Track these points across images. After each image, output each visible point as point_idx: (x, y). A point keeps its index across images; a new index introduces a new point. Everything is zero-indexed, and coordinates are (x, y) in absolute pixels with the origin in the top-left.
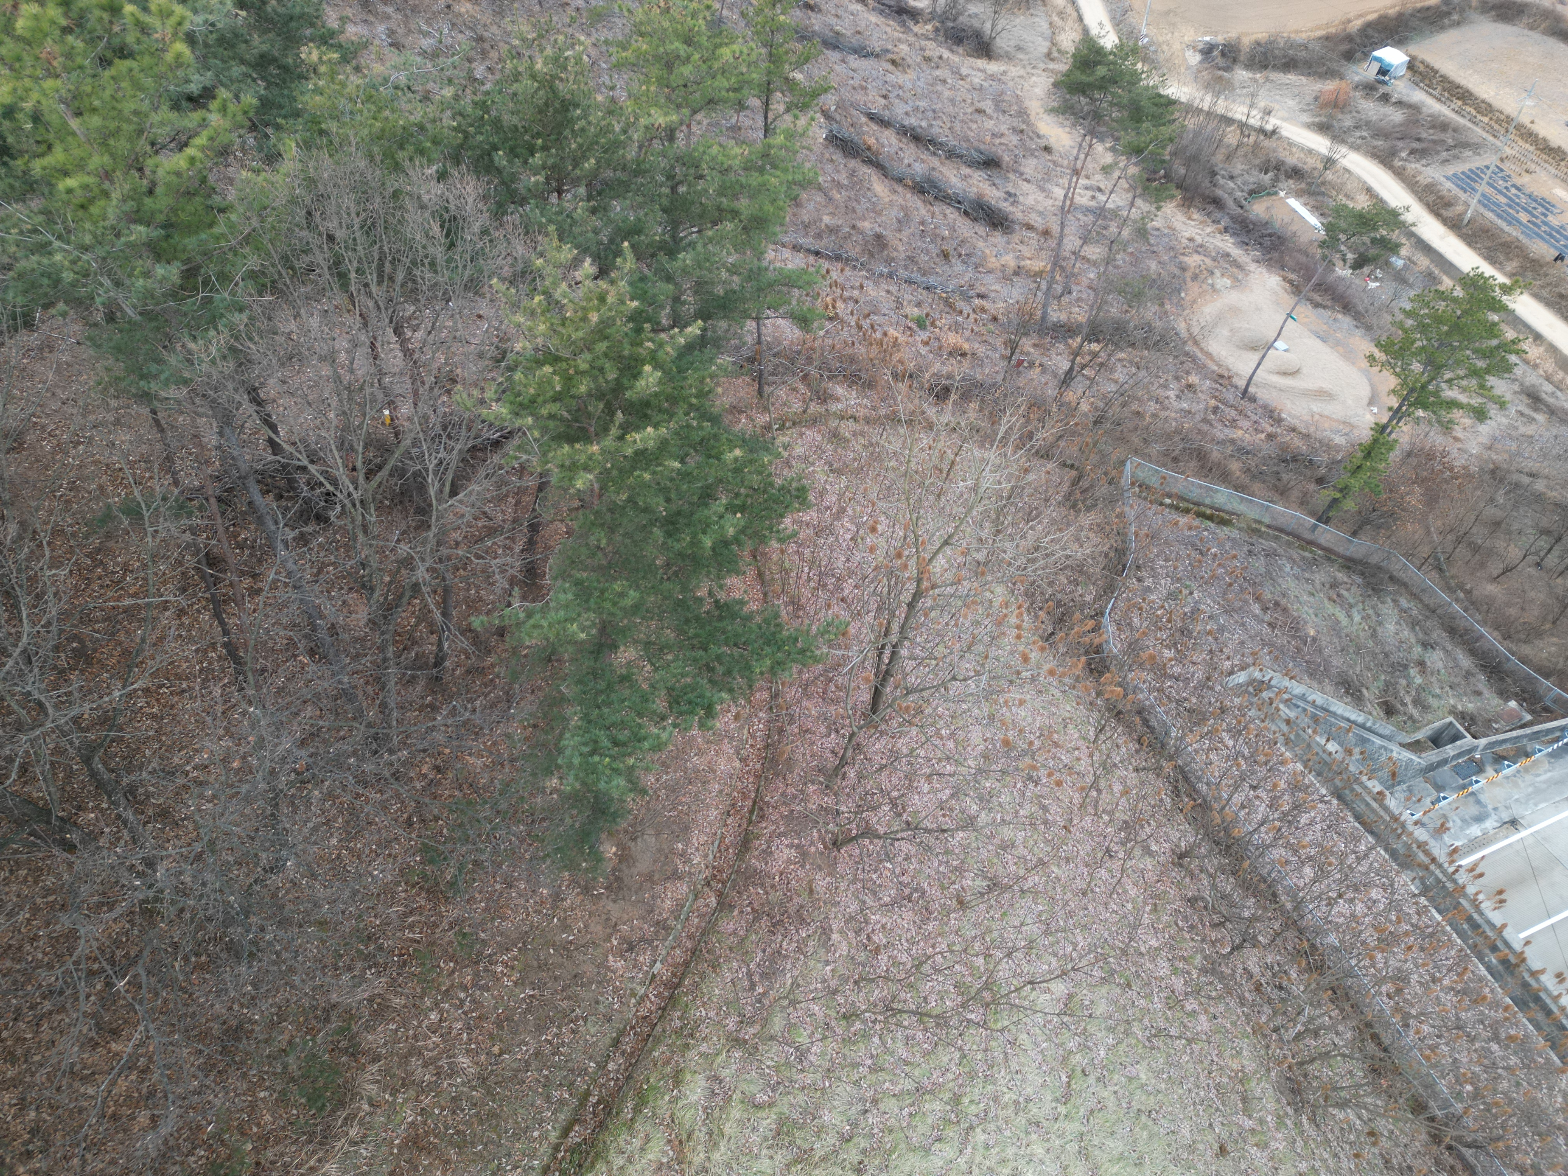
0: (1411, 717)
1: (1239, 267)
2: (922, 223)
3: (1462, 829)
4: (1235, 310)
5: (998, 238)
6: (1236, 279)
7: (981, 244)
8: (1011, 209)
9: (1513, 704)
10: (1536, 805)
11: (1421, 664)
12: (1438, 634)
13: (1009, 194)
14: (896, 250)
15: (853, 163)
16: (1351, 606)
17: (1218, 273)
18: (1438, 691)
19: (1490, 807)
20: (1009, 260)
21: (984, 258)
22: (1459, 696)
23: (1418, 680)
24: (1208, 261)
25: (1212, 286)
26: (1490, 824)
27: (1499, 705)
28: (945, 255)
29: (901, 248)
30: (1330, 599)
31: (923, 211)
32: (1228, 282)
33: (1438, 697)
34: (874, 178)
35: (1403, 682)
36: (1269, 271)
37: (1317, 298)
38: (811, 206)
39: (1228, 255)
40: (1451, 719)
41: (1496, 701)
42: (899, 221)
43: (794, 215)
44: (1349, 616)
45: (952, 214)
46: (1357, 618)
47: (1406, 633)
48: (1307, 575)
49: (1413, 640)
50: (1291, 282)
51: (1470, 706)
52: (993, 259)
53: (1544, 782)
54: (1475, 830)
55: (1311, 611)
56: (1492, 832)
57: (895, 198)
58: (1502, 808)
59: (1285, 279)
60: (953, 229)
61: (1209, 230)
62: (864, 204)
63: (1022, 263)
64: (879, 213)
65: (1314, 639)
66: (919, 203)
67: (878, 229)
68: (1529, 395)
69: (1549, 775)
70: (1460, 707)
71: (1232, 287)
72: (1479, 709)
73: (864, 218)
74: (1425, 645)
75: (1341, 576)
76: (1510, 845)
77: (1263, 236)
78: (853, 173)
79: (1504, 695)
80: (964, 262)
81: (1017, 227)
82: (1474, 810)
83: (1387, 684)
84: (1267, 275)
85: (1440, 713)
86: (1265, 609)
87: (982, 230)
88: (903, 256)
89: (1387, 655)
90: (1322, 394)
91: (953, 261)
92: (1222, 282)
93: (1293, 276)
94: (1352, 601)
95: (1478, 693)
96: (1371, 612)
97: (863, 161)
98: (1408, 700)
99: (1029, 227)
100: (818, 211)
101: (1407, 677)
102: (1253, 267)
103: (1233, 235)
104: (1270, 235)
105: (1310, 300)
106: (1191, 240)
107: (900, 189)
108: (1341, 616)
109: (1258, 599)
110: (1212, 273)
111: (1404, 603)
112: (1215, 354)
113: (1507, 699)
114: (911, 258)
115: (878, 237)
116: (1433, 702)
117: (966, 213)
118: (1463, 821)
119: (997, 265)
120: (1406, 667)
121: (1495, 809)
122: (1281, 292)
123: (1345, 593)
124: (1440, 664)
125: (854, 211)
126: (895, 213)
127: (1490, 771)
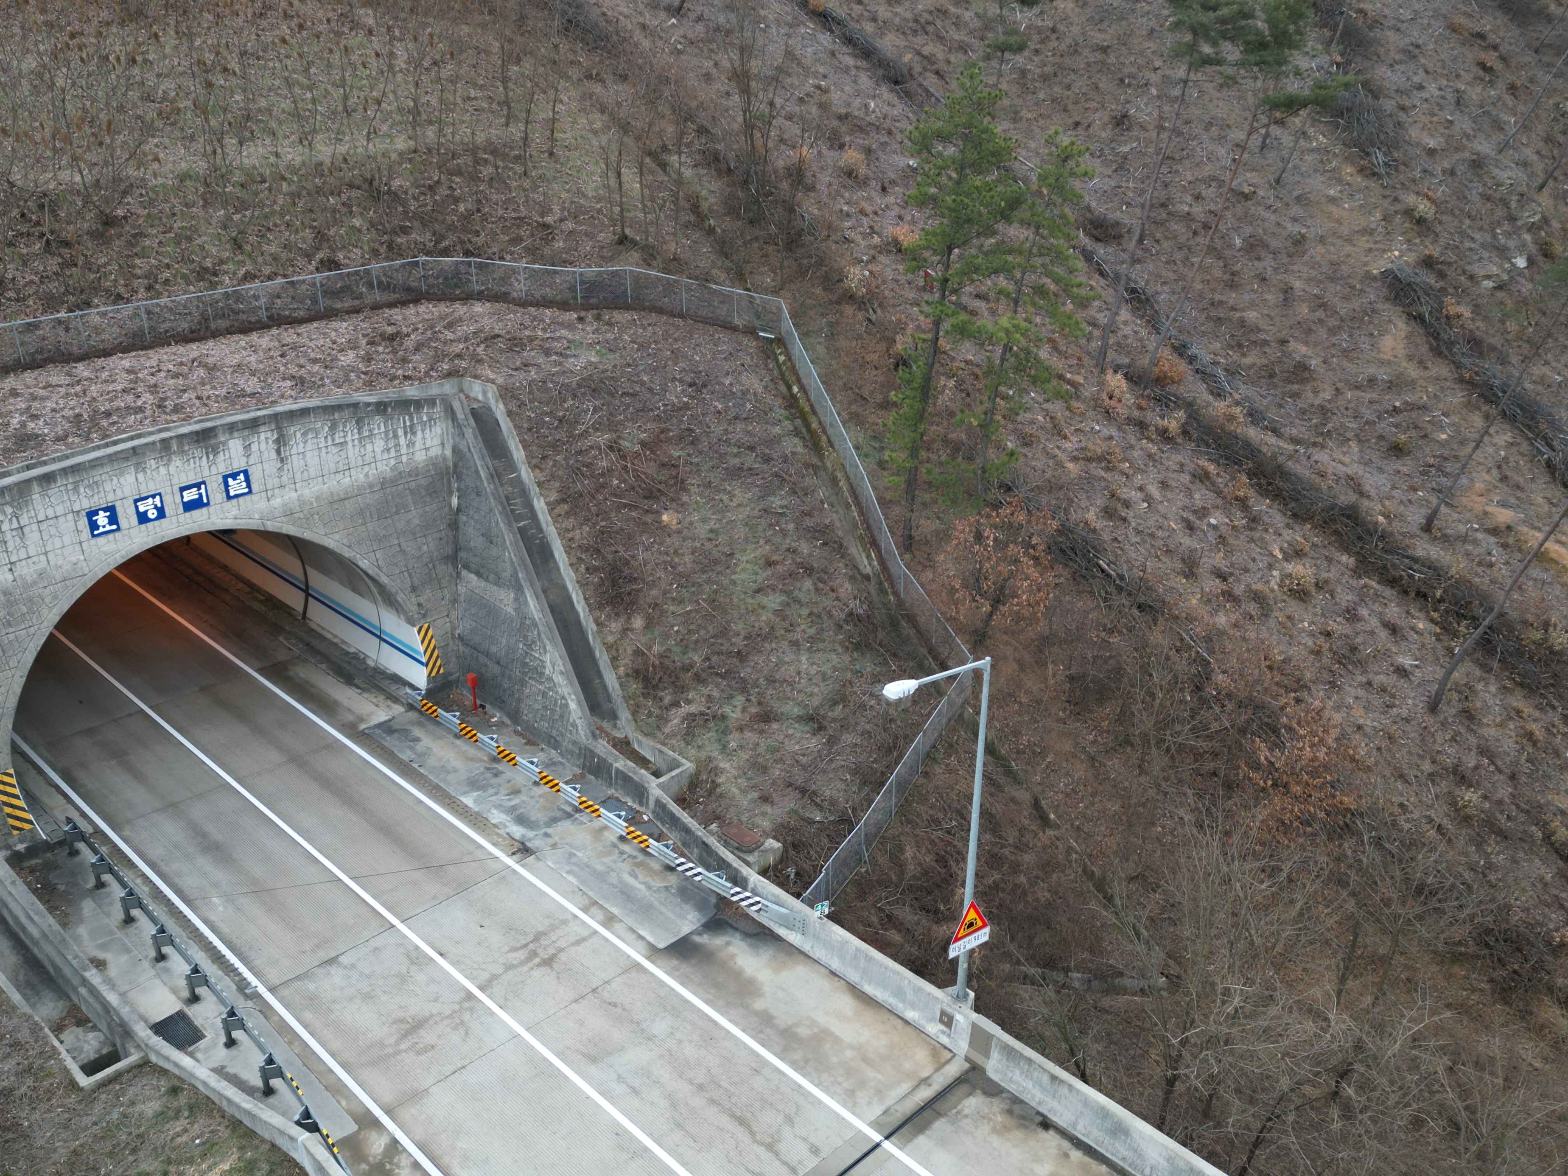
3: (498, 806)
9: (773, 843)
10: (568, 872)
19: (549, 831)
26: (518, 831)
53: (621, 881)
56: (501, 832)
58: (550, 841)
76: (480, 847)
82: (536, 815)
121: (547, 835)
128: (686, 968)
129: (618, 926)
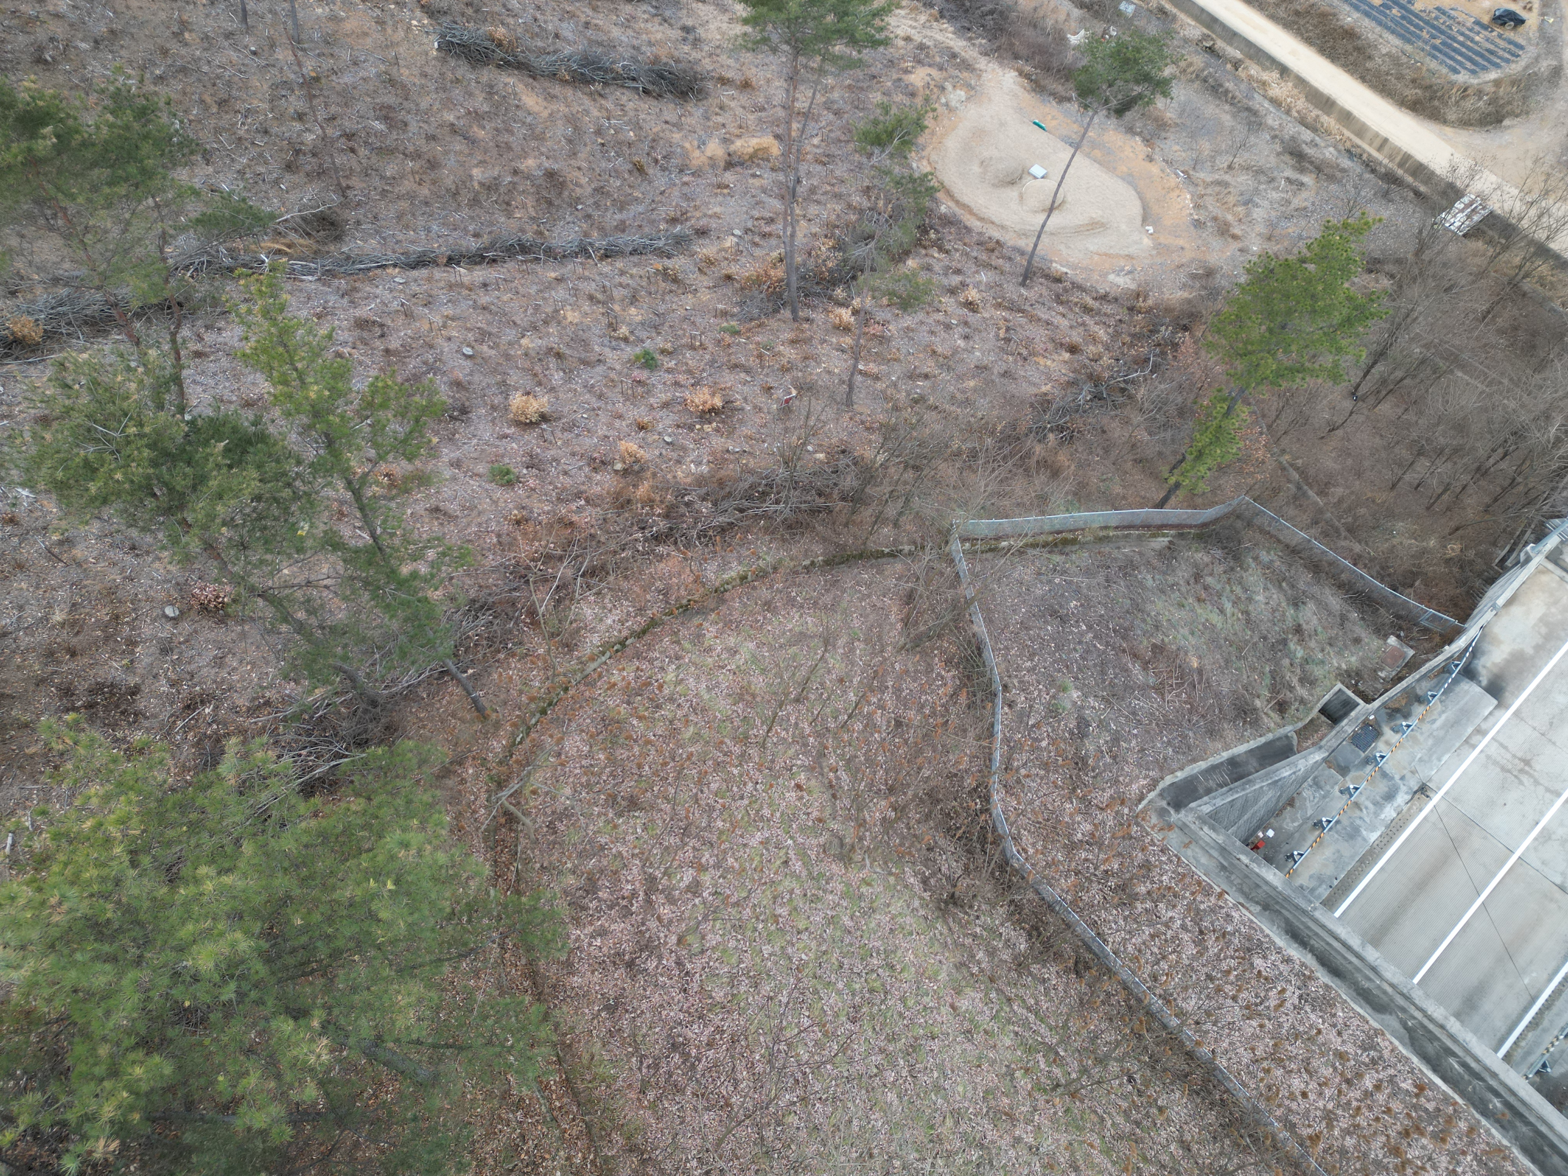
0: (1302, 701)
1: (967, 66)
2: (599, 132)
3: (1376, 815)
4: (979, 134)
5: (694, 113)
6: (969, 87)
7: (677, 136)
8: (695, 55)
9: (1392, 640)
10: (1439, 760)
11: (1298, 630)
12: (1304, 580)
13: (686, 29)
14: (578, 185)
15: (487, 74)
16: (1220, 596)
17: (949, 86)
18: (1320, 656)
19: (1397, 777)
20: (715, 148)
21: (685, 155)
22: (1339, 653)
23: (1300, 653)
24: (934, 72)
25: (947, 105)
26: (1401, 798)
27: (1379, 648)
28: (639, 169)
29: (584, 180)
30: (1199, 600)
31: (595, 113)
32: (961, 94)
33: (1322, 662)
34: (520, 88)
35: (1286, 662)
36: (1001, 64)
37: (1060, 89)
38: (451, 162)
39: (954, 56)
40: (1339, 686)
41: (1376, 643)
42: (570, 141)
43: (434, 182)
44: (1222, 611)
45: (631, 101)
46: (1228, 606)
47: (1276, 596)
48: (1170, 580)
49: (1284, 604)
50: (1027, 76)
51: (1352, 660)
52: (697, 153)
53: (1441, 728)
54: (1389, 812)
55: (1185, 631)
56: (1405, 808)
57: (555, 107)
58: (1408, 775)
59: (1021, 73)
60: (637, 126)
61: (923, 18)
62: (520, 131)
63: (732, 148)
64: (540, 138)
65: (1200, 671)
66: (587, 102)
67: (547, 164)
68: (1291, 154)
69: (1444, 717)
70: (1344, 666)
71: (968, 99)
72: (1362, 659)
73: (525, 155)
74: (1296, 603)
75: (1201, 557)
76: (1425, 818)
77: (984, 15)
78: (490, 90)
79: (1381, 632)
80: (664, 169)
81: (710, 85)
82: (1382, 787)
83: (1273, 674)
84: (1000, 71)
85: (1327, 682)
86: (1145, 667)
87: (670, 110)
88: (589, 190)
89: (1265, 638)
90: (1095, 226)
91: (651, 171)
92: (956, 96)
93: (1028, 69)
94: (1218, 587)
95: (1357, 641)
96: (1238, 590)
97: (499, 66)
98: (1295, 682)
99: (724, 81)
100: (462, 164)
101: (1290, 655)
102: (982, 63)
103: (952, 19)
104: (991, 12)
105: (1053, 94)
106: (908, 39)
107: (557, 89)
108: (1216, 619)
109: (1135, 656)
110: (943, 89)
111: (1264, 556)
112: (972, 205)
113: (1386, 637)
114: (599, 190)
115: (551, 175)
116: (1318, 672)
117: (646, 92)
118: (1376, 803)
119: (703, 159)
120: (1284, 642)
121: (1402, 778)
122: (1020, 92)
123: (1209, 580)
124: (1315, 621)
125: (509, 148)
126: (561, 130)
127: (1388, 733)
128: (1510, 688)
129: (1484, 726)
